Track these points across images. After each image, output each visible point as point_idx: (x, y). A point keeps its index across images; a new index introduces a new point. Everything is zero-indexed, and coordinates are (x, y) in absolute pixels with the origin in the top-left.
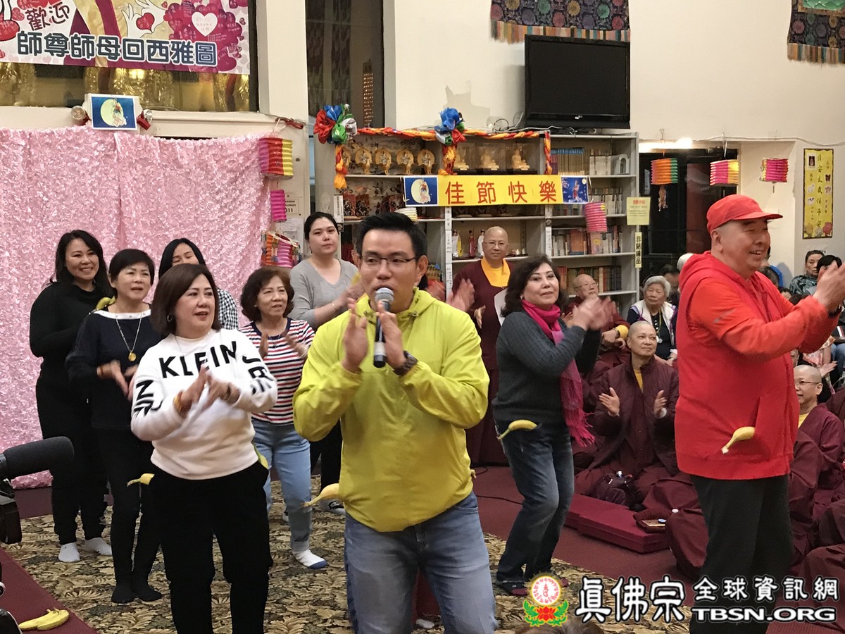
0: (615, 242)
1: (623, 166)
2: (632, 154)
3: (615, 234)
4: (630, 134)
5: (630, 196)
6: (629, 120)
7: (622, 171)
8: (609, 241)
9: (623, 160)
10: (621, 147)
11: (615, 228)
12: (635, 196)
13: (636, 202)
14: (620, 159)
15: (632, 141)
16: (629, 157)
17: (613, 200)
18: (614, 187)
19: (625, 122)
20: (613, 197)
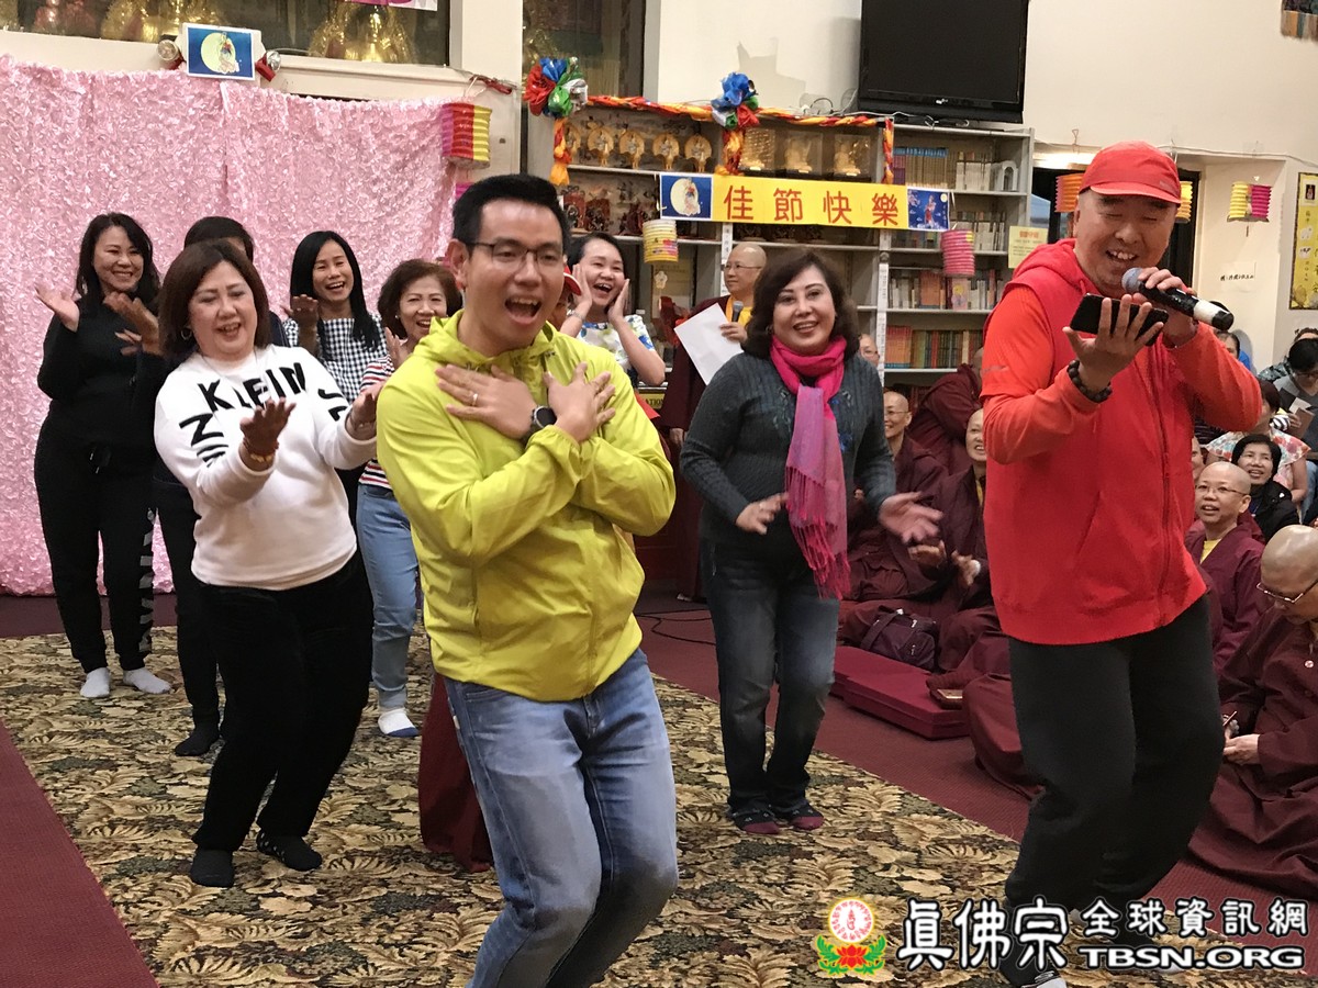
0: (990, 294)
1: (1008, 179)
2: (1023, 162)
3: (991, 282)
4: (1022, 131)
5: (1016, 224)
6: (1022, 110)
7: (1007, 187)
8: (981, 293)
9: (1009, 170)
10: (1006, 150)
11: (992, 272)
12: (1024, 225)
13: (1024, 234)
14: (1004, 168)
15: (1024, 141)
16: (1018, 167)
17: (991, 230)
18: (994, 212)
19: (1015, 112)
20: (992, 225)
